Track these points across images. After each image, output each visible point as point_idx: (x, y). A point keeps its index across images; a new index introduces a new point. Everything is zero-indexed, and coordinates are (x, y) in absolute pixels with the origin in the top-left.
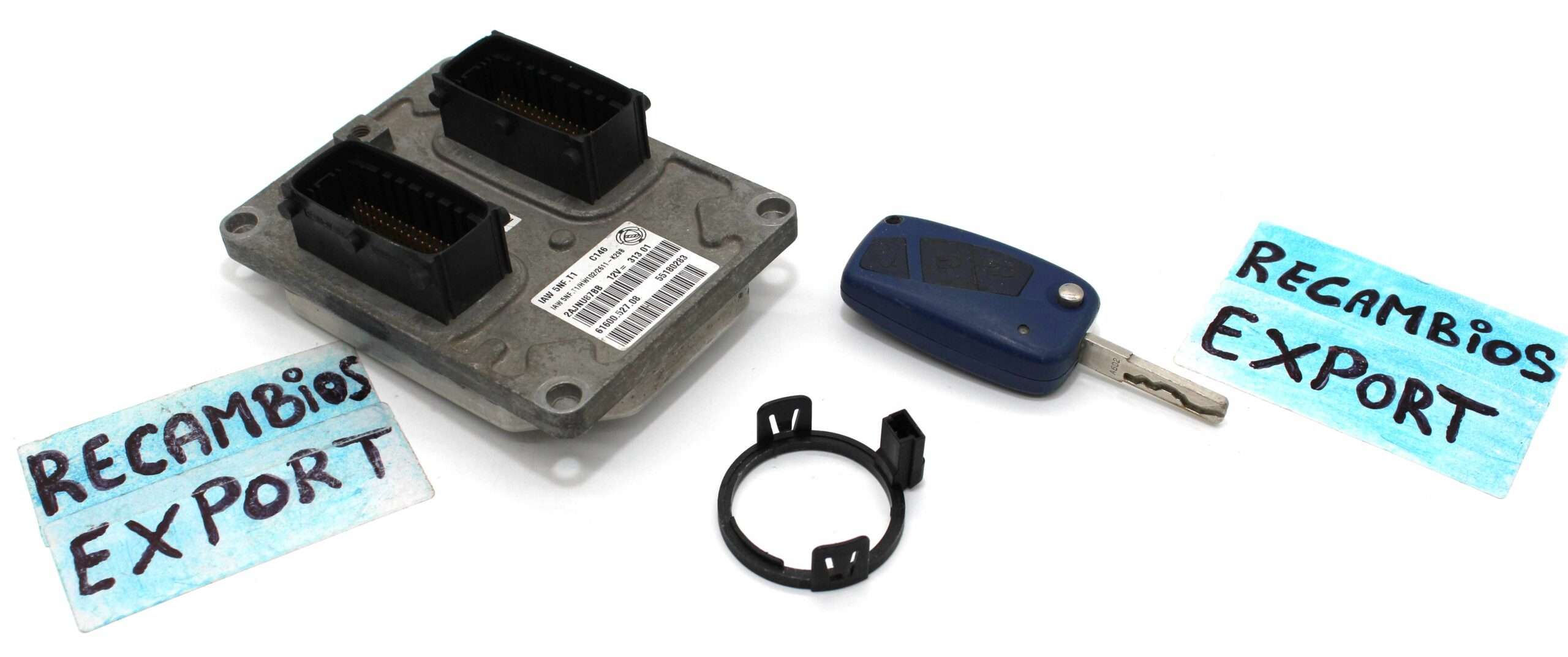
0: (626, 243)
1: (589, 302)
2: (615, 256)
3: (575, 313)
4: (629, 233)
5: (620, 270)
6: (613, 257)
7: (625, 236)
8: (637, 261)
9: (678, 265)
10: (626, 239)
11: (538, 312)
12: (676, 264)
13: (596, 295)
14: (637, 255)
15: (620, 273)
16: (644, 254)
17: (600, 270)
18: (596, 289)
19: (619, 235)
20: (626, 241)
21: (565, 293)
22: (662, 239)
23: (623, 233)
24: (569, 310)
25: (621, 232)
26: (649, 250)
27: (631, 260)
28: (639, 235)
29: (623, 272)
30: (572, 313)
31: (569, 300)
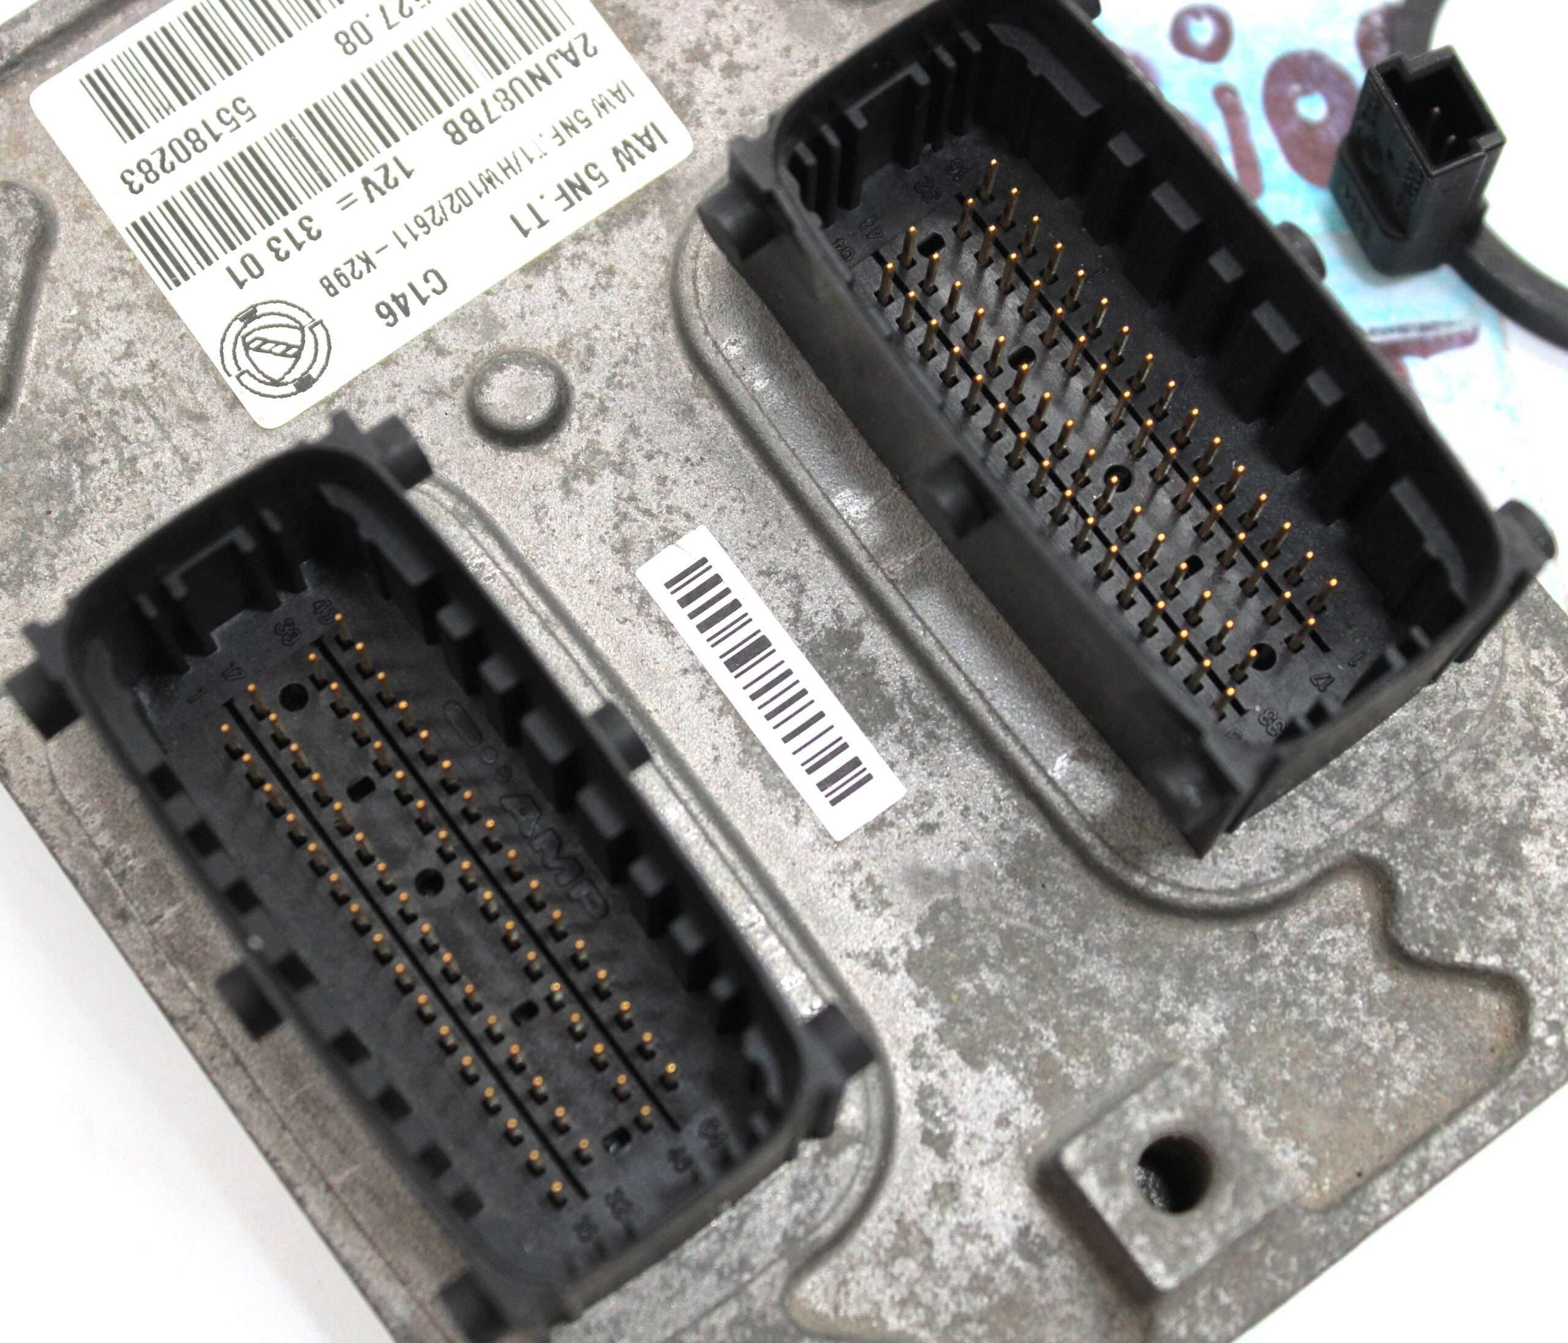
0: (305, 321)
1: (502, 81)
2: (360, 266)
3: (559, 44)
4: (276, 367)
5: (360, 192)
6: (367, 261)
7: (297, 356)
8: (291, 221)
9: (162, 151)
10: (294, 337)
11: (681, 91)
12: (170, 157)
13: (472, 102)
14: (286, 245)
15: (366, 182)
16: (257, 246)
17: (428, 216)
18: (464, 128)
19: (314, 373)
20: (302, 329)
21: (574, 141)
22: (176, 297)
23: (296, 374)
24: (576, 63)
25: (305, 383)
26: (232, 258)
27: (308, 231)
28: (247, 347)
29: (350, 183)
30: (571, 50)
31: (565, 113)
